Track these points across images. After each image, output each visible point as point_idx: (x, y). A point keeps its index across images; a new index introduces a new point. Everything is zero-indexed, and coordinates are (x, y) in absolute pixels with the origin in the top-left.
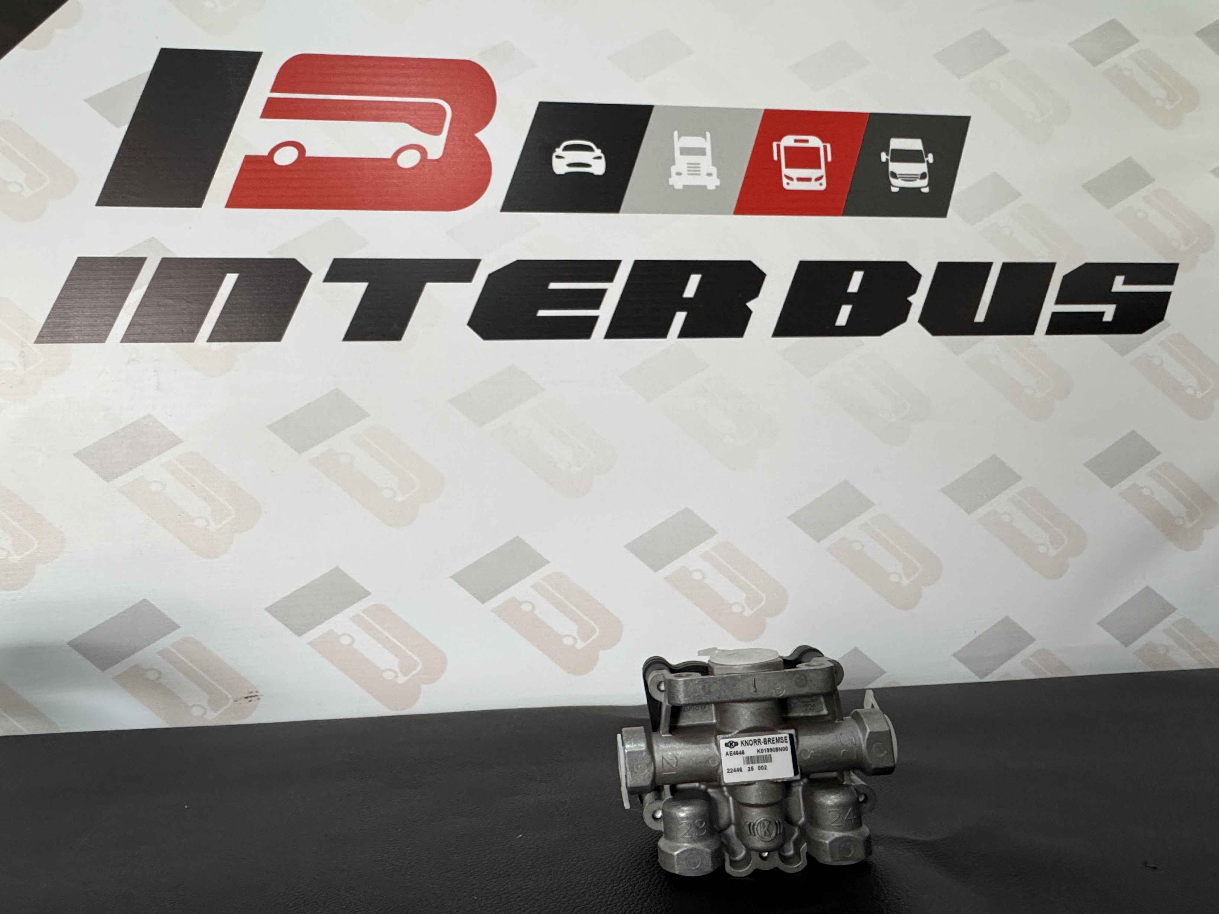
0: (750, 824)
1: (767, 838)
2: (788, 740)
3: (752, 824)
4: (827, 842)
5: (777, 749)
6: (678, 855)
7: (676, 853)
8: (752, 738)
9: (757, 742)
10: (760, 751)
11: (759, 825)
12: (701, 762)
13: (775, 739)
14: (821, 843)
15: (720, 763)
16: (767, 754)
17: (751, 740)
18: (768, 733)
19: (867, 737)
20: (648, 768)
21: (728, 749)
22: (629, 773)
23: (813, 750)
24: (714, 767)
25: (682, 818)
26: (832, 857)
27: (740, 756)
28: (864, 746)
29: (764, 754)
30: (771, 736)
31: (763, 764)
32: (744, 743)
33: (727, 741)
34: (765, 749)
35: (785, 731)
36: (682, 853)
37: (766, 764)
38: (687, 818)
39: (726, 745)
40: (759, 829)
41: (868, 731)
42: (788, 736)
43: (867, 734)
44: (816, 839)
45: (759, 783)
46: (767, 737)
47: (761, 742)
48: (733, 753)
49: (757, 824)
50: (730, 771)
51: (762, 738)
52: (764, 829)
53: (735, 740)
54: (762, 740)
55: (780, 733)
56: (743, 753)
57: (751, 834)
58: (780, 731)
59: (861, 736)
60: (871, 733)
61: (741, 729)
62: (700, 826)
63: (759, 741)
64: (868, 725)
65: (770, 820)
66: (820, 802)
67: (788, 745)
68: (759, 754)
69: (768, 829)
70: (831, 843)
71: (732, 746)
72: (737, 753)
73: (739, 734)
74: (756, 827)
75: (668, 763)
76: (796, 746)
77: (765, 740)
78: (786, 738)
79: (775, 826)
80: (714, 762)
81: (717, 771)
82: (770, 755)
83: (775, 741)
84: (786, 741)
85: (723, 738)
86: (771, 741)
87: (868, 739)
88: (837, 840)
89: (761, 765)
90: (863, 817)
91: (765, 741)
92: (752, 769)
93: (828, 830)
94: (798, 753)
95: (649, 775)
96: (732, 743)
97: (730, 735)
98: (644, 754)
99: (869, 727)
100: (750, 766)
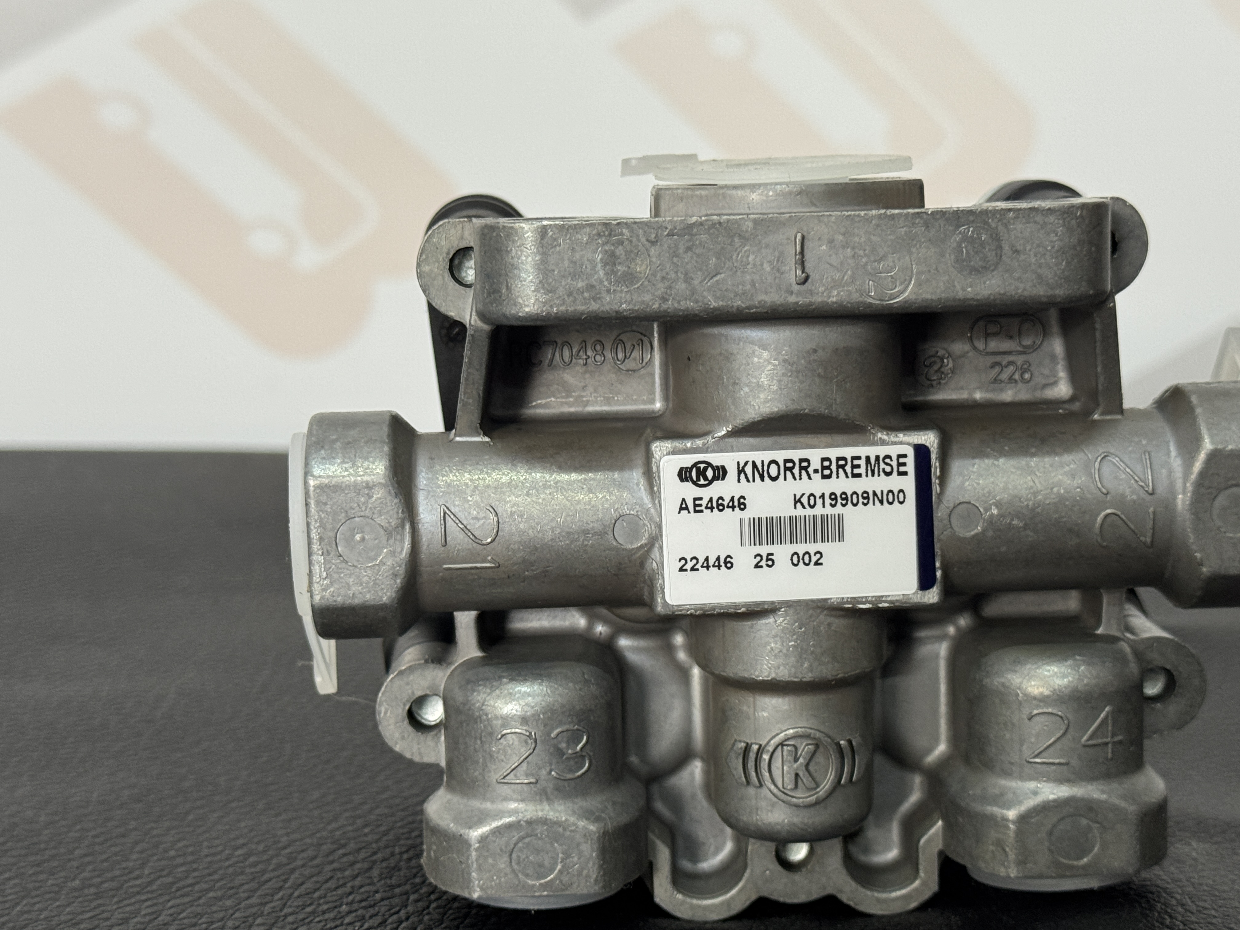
0: (747, 749)
1: (802, 796)
2: (910, 468)
3: (755, 747)
4: (1012, 814)
5: (866, 497)
6: (483, 839)
7: (475, 834)
8: (780, 456)
9: (796, 471)
10: (804, 500)
11: (778, 752)
12: (586, 532)
13: (862, 462)
14: (991, 819)
15: (655, 539)
16: (829, 510)
17: (774, 462)
18: (839, 438)
19: (1198, 466)
20: (391, 541)
21: (689, 491)
22: (318, 558)
23: (998, 505)
24: (632, 552)
25: (506, 721)
26: (1021, 863)
27: (732, 517)
28: (1182, 501)
29: (819, 511)
30: (848, 452)
31: (812, 548)
32: (749, 469)
33: (688, 460)
34: (823, 496)
35: (901, 437)
36: (497, 832)
37: (819, 546)
38: (524, 720)
39: (684, 475)
40: (777, 763)
41: (1208, 445)
42: (910, 452)
43: (1202, 456)
44: (978, 807)
45: (791, 611)
46: (833, 453)
47: (810, 470)
48: (704, 502)
49: (770, 748)
50: (688, 566)
51: (815, 456)
52: (795, 766)
53: (716, 459)
54: (816, 464)
55: (883, 443)
56: (741, 504)
57: (748, 783)
58: (882, 435)
59: (1176, 463)
60: (1214, 456)
61: (739, 422)
62: (568, 748)
63: (805, 464)
64: (1209, 429)
65: (818, 735)
66: (1003, 685)
67: (909, 484)
68: (800, 512)
69: (807, 766)
70: (1023, 819)
71: (706, 478)
72: (719, 505)
73: (732, 440)
74: (766, 757)
75: (465, 529)
76: (936, 488)
77: (826, 463)
78: (902, 460)
79: (834, 759)
80: (635, 532)
81: (642, 564)
82: (840, 517)
83: (862, 470)
84: (902, 469)
85: (674, 452)
86: (848, 468)
87: (1203, 474)
88: (1045, 808)
89: (801, 548)
90: (1147, 743)
91: (824, 468)
92: (770, 560)
93: (1022, 778)
94: (940, 514)
95: (393, 567)
96: (705, 469)
97: (699, 442)
98: (378, 494)
99: (1212, 437)
100: (764, 550)
